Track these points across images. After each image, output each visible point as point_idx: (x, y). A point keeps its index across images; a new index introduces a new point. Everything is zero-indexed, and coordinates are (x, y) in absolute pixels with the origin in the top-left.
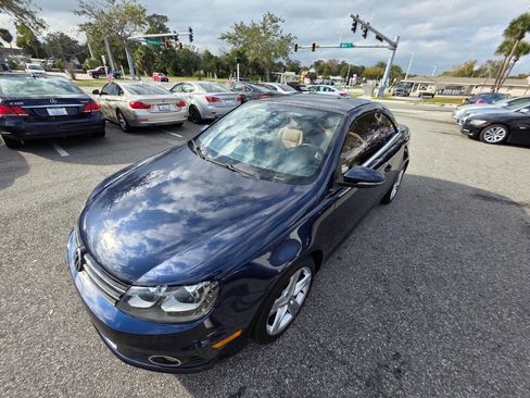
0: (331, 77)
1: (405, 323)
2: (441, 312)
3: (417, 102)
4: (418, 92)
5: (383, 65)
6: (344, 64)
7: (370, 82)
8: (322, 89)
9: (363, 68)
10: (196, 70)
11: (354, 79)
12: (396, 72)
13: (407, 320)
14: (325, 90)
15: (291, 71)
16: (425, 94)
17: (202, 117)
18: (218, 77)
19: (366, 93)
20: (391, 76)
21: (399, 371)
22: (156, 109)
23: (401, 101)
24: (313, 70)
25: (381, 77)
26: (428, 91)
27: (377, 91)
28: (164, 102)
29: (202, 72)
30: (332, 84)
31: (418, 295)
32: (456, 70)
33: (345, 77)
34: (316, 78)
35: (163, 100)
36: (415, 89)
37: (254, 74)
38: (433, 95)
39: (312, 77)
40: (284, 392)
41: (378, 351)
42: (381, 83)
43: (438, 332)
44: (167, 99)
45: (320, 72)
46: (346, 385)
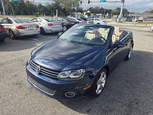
0: (97, 14)
1: (138, 92)
2: (149, 89)
3: (135, 24)
4: (136, 20)
5: (119, 9)
6: (102, 9)
7: (115, 16)
8: (95, 19)
9: (111, 10)
10: (35, 12)
11: (107, 15)
12: (125, 12)
13: (138, 91)
14: (96, 20)
15: (79, 12)
16: (138, 20)
17: (46, 32)
18: (46, 15)
19: (113, 21)
20: (123, 13)
21: (137, 103)
22: (27, 29)
23: (129, 24)
24: (88, 12)
25: (119, 14)
26: (140, 19)
27: (118, 20)
28: (31, 26)
29: (38, 13)
30: (98, 17)
31: (141, 85)
32: (150, 10)
33: (103, 14)
34: (90, 15)
35: (31, 25)
36: (134, 19)
37: (62, 14)
38: (142, 21)
39: (89, 15)
40: (103, 109)
41: (130, 99)
42: (120, 16)
43: (148, 93)
44: (32, 25)
45: (92, 12)
46: (122, 107)
